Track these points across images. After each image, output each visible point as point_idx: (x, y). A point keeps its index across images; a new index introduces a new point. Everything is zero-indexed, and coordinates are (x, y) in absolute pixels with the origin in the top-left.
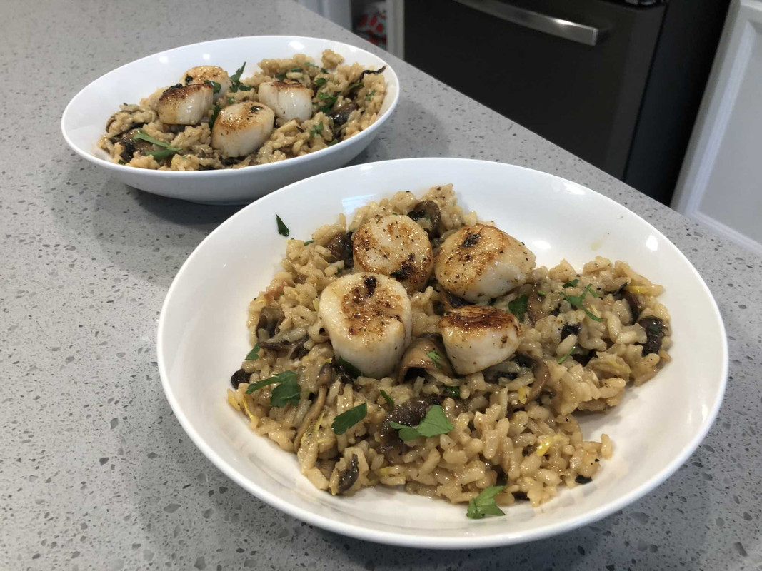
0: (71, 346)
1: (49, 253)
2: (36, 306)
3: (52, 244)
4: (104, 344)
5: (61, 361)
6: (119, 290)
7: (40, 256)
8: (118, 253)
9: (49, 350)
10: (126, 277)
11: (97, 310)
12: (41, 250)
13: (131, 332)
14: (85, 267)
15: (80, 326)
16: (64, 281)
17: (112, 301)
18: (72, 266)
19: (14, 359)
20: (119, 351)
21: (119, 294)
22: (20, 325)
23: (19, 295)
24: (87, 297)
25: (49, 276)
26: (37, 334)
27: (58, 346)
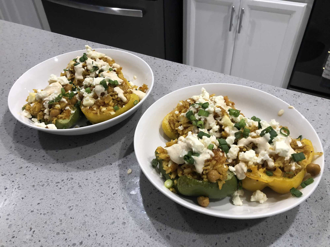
1: (63, 185)
5: (121, 226)
7: (61, 188)
11: (112, 199)
16: (84, 194)
19: (100, 235)
21: (114, 189)
22: (86, 221)
24: (102, 196)
25: (74, 195)
27: (113, 221)
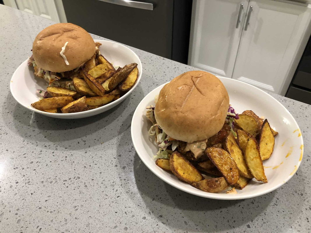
0: (120, 223)
1: (69, 184)
2: (88, 211)
3: (67, 179)
4: (133, 216)
5: (123, 231)
6: (117, 190)
7: (67, 187)
8: (101, 173)
9: (113, 228)
10: (114, 183)
12: (64, 184)
13: (139, 207)
14: (93, 185)
15: (116, 212)
17: (119, 196)
18: (86, 186)
20: (142, 217)
22: (90, 223)
23: (76, 209)
24: (107, 199)
26: (101, 223)
